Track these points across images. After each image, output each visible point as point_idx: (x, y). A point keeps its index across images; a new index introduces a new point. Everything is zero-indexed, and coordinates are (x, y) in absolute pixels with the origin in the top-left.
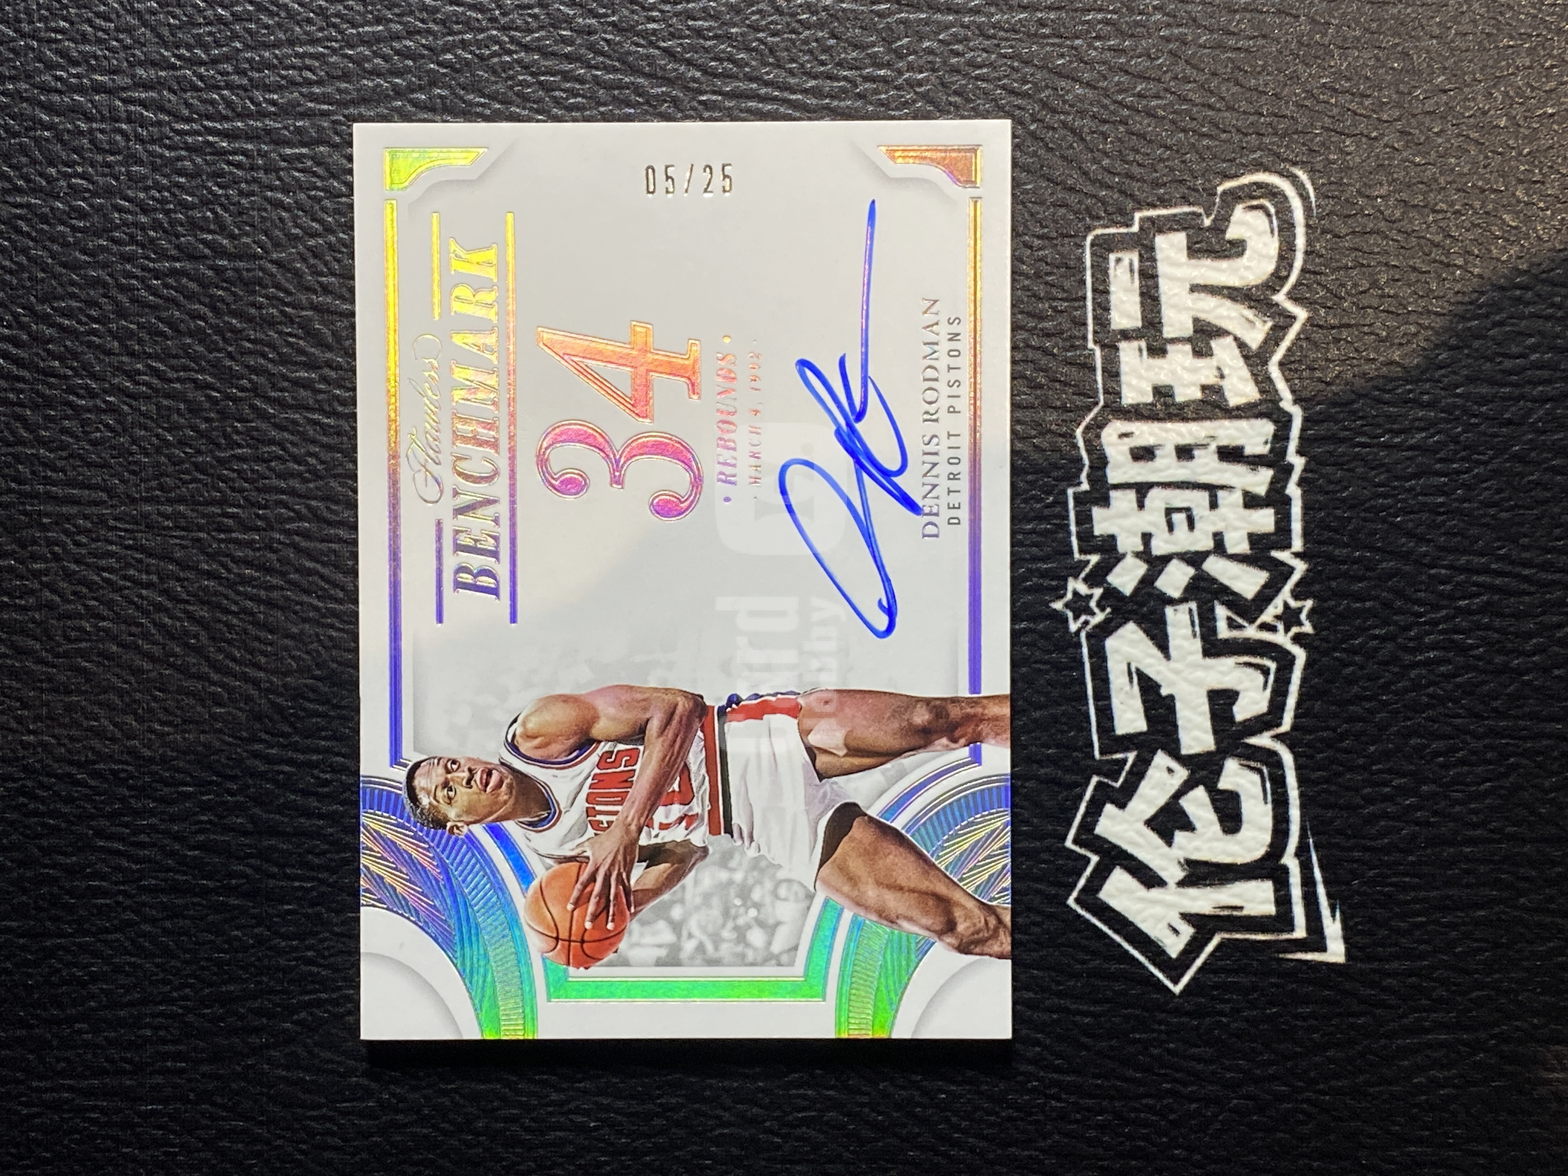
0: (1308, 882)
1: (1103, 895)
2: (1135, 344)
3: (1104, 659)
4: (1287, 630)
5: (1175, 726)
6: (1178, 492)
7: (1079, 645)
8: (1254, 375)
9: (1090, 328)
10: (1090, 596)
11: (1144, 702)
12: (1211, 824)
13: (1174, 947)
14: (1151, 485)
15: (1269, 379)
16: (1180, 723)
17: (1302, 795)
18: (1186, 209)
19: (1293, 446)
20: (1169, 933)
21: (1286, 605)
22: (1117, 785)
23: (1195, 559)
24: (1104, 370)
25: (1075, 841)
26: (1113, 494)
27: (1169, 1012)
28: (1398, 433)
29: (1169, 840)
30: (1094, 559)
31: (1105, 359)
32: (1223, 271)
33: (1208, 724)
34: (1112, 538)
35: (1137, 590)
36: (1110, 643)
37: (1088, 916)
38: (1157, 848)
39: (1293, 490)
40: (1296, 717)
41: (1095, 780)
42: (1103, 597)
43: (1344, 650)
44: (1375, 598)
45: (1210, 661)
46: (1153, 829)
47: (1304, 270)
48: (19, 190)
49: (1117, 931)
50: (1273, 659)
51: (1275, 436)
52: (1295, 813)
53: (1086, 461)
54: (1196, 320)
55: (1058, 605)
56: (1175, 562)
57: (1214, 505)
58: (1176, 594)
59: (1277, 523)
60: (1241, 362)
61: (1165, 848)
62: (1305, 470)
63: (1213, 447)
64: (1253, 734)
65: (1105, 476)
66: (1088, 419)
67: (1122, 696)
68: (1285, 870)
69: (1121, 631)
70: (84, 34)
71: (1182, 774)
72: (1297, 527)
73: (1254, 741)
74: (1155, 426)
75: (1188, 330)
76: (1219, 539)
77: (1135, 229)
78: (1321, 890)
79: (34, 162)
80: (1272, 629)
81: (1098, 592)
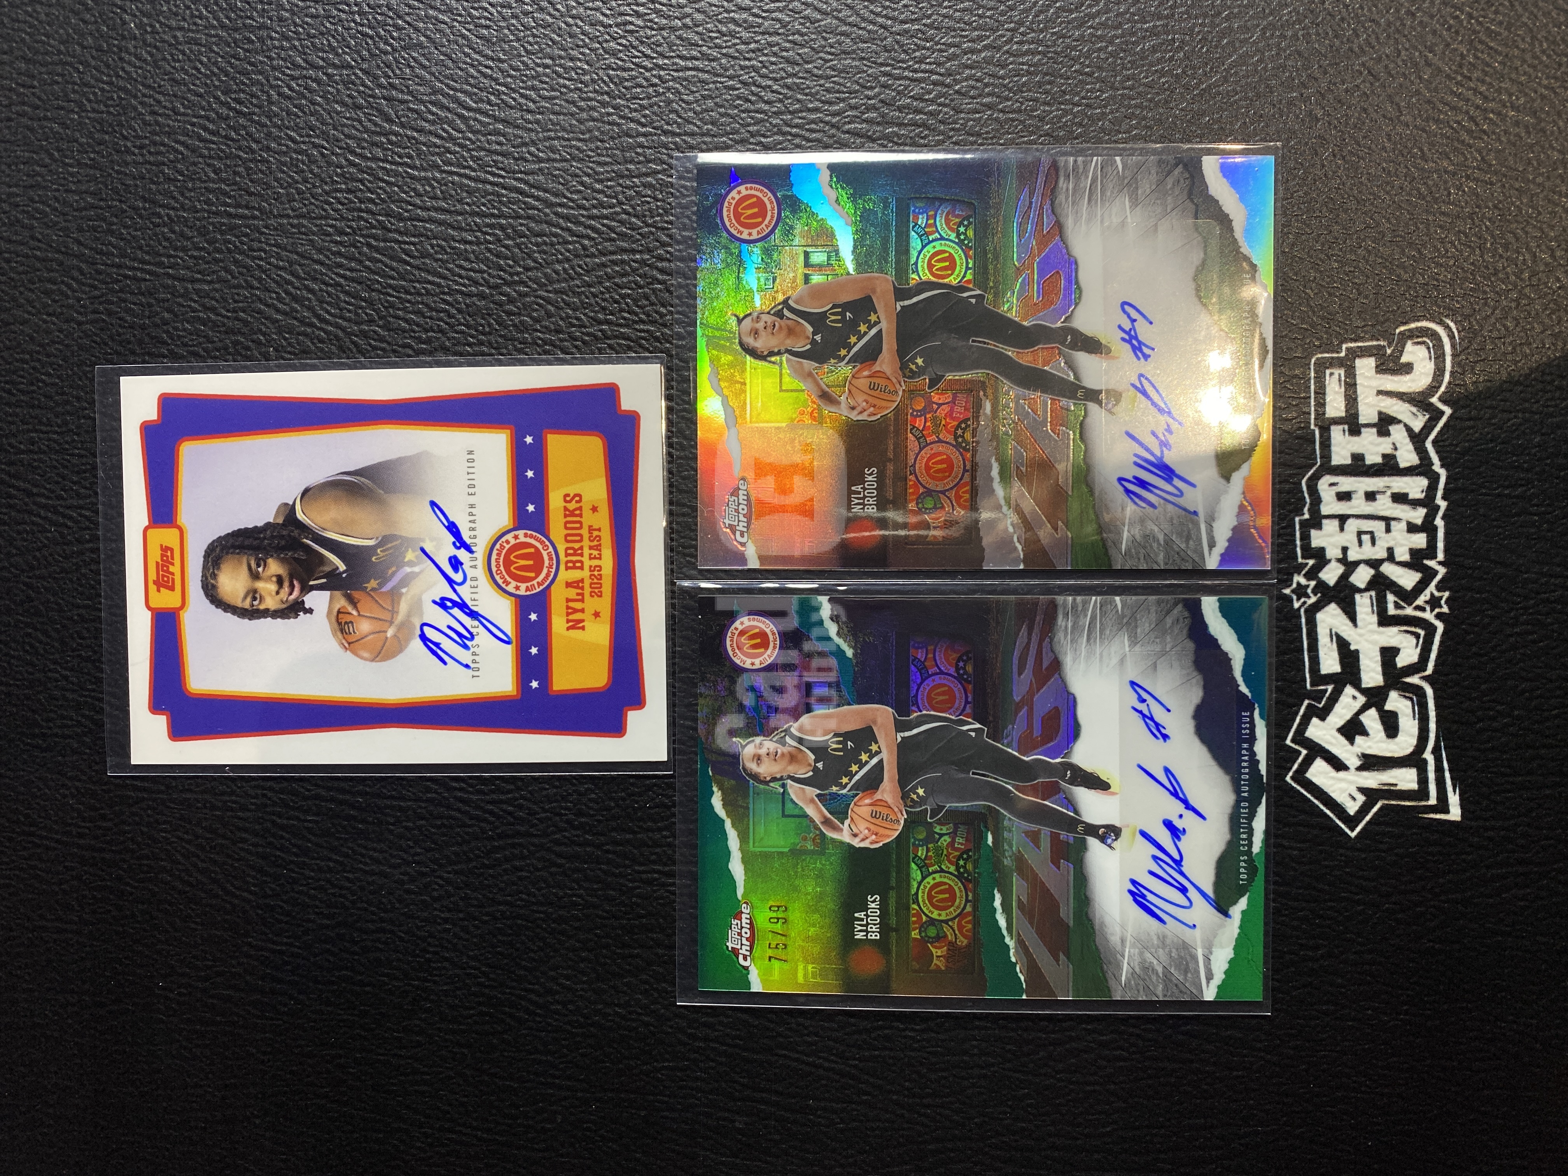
0: (1439, 770)
1: (1309, 775)
2: (1341, 427)
3: (1315, 626)
4: (1432, 611)
5: (1359, 670)
6: (1365, 521)
7: (1300, 617)
8: (1416, 449)
9: (1313, 417)
10: (1308, 586)
11: (1340, 653)
12: (1379, 731)
13: (1352, 808)
14: (1348, 516)
15: (1426, 451)
16: (1362, 667)
17: (1437, 716)
18: (1375, 343)
19: (1440, 493)
20: (1349, 799)
21: (1432, 594)
22: (1321, 706)
23: (1375, 564)
24: (1321, 443)
25: (1293, 741)
26: (1324, 522)
27: (1347, 849)
28: (1507, 487)
29: (1351, 741)
30: (1311, 562)
31: (1321, 436)
32: (1399, 382)
33: (1380, 669)
34: (1322, 550)
35: (1338, 583)
36: (1320, 616)
37: (1299, 788)
38: (1344, 746)
39: (1439, 522)
40: (1435, 666)
41: (1306, 702)
42: (1316, 587)
43: (1470, 624)
44: (1488, 592)
45: (1382, 629)
46: (1342, 734)
47: (1450, 383)
48: (642, 321)
49: (1316, 798)
50: (1422, 628)
51: (1429, 487)
52: (1433, 726)
53: (1308, 500)
54: (1380, 413)
55: (1287, 591)
56: (1362, 566)
57: (1388, 530)
58: (1362, 586)
59: (1428, 542)
60: (1408, 440)
61: (1350, 747)
62: (1447, 510)
63: (1389, 493)
64: (1408, 675)
65: (1319, 510)
66: (1310, 473)
67: (1326, 649)
68: (1425, 762)
69: (1327, 609)
70: (684, 225)
71: (1362, 700)
72: (1440, 545)
73: (1409, 680)
74: (1353, 479)
75: (1375, 420)
76: (1390, 551)
77: (1343, 354)
78: (1447, 775)
79: (652, 304)
80: (1423, 609)
81: (1313, 583)
